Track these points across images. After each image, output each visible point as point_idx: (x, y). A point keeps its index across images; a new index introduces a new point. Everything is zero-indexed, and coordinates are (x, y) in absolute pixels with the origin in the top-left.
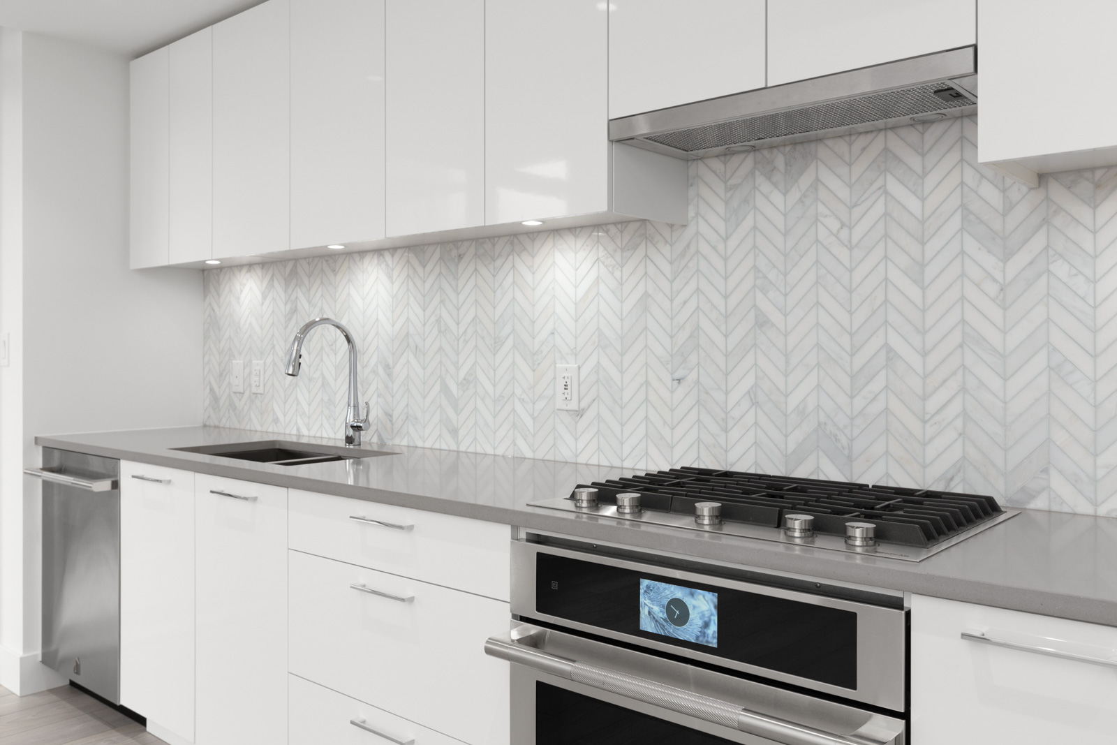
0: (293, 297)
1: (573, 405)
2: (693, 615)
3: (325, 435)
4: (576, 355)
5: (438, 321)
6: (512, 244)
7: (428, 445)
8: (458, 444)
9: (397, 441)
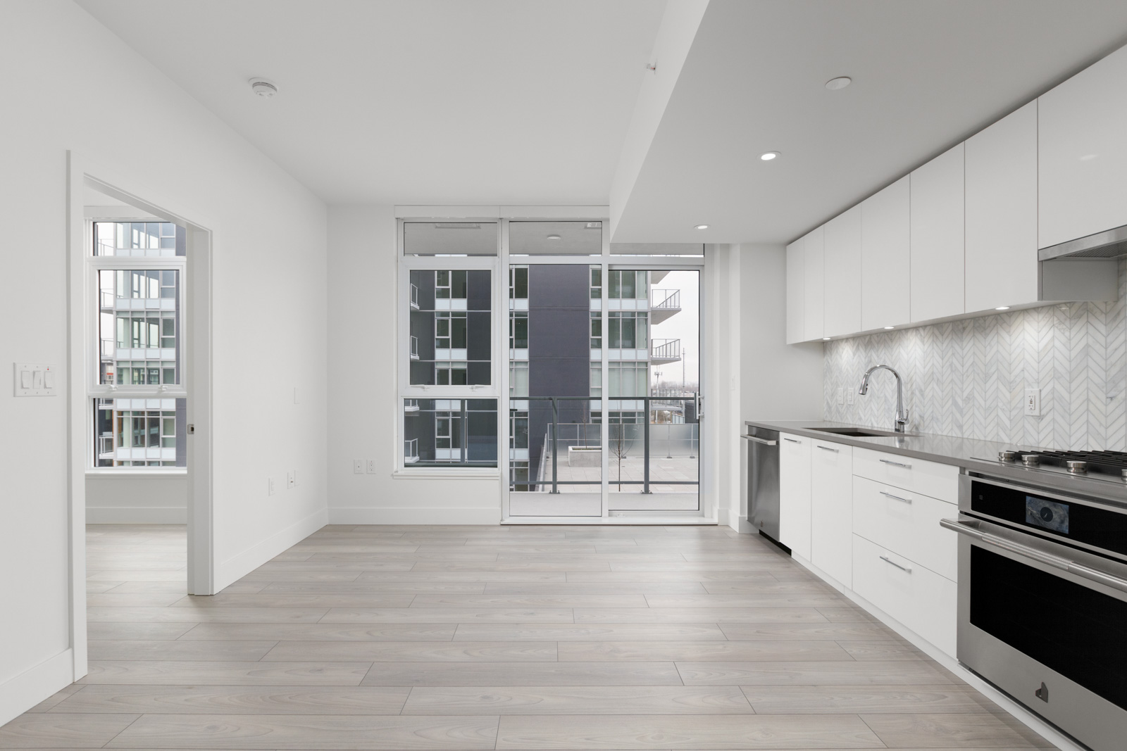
0: (869, 355)
1: (1036, 413)
2: (1055, 516)
3: (886, 427)
4: (1038, 383)
5: (951, 365)
6: (996, 319)
7: (945, 433)
8: (962, 433)
9: (926, 431)
